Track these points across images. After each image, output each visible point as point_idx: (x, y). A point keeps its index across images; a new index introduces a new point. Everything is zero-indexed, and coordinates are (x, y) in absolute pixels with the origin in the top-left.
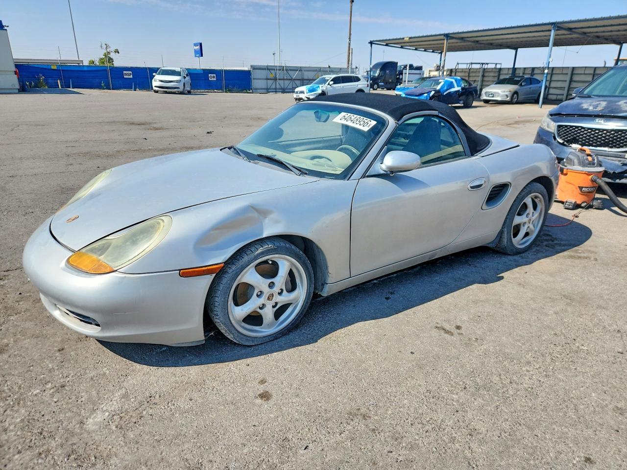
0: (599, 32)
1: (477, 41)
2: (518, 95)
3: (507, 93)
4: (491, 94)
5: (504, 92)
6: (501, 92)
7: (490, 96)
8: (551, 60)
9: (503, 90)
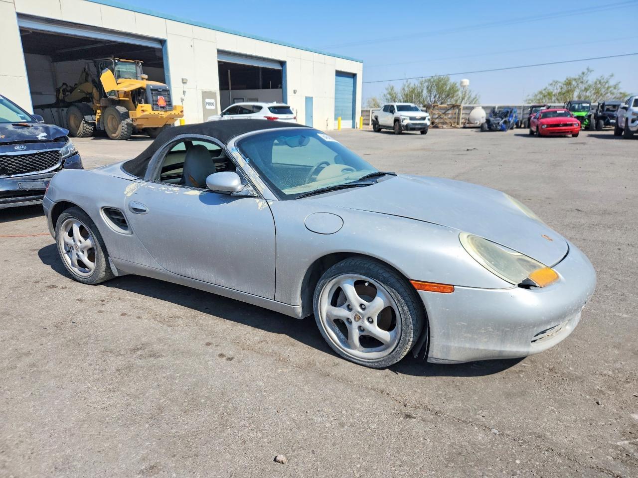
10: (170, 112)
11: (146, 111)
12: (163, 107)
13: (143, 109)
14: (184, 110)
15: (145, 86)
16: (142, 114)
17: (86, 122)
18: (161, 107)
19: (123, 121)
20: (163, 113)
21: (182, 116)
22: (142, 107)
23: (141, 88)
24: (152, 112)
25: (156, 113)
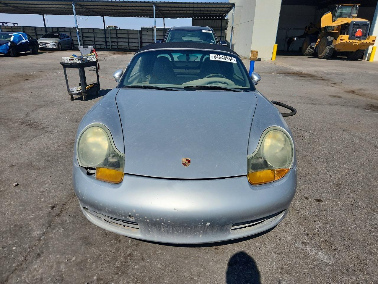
0: (95, 9)
1: (17, 7)
2: (61, 44)
3: (54, 44)
4: (44, 44)
5: (52, 43)
6: (51, 43)
7: (44, 45)
8: (78, 23)
9: (52, 41)
10: (363, 41)
11: (344, 40)
12: (359, 37)
13: (342, 38)
14: (376, 40)
15: (350, 22)
16: (340, 42)
17: (311, 47)
18: (357, 37)
19: (328, 47)
20: (357, 41)
21: (373, 44)
22: (341, 37)
23: (347, 24)
24: (348, 41)
25: (351, 41)
